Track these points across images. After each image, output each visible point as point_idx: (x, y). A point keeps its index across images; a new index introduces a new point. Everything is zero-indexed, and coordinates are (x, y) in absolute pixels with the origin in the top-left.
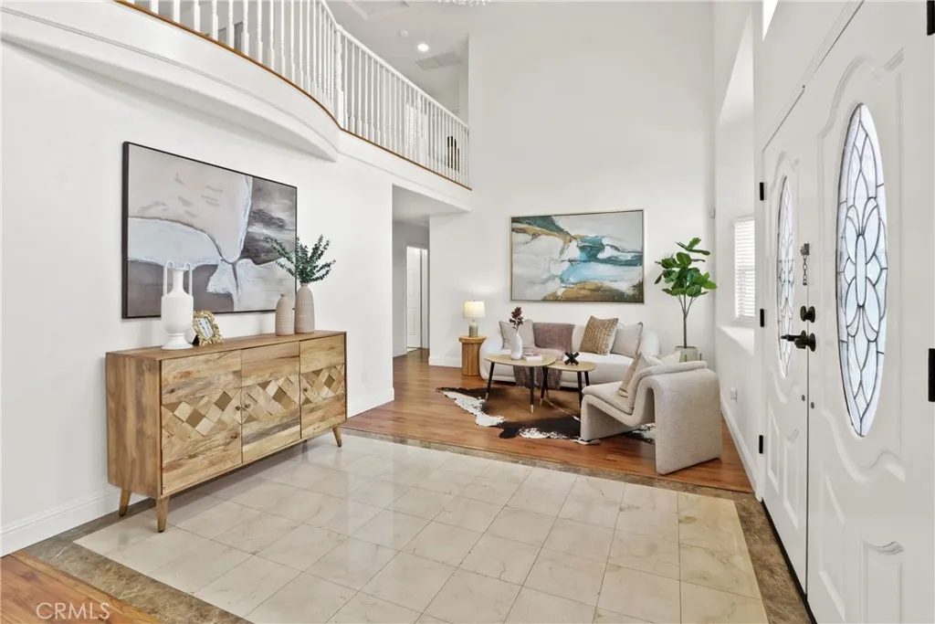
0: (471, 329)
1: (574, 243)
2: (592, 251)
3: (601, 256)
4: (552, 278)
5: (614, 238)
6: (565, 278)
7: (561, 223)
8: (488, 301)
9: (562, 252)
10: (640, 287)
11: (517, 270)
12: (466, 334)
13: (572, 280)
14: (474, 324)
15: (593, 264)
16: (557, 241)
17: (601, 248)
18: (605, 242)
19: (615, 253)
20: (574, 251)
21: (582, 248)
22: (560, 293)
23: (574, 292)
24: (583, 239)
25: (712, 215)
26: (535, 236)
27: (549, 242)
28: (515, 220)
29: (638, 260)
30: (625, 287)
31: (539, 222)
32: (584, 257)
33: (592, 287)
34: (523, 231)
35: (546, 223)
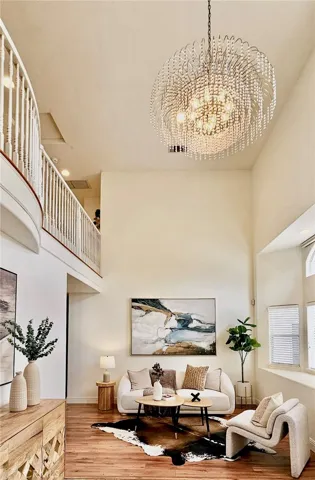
0: (105, 376)
1: (174, 317)
2: (185, 322)
3: (190, 326)
4: (160, 340)
5: (199, 314)
6: (168, 340)
7: (165, 304)
8: (116, 356)
9: (166, 323)
10: (214, 345)
11: (135, 334)
12: (100, 381)
13: (172, 341)
14: (107, 373)
15: (186, 331)
16: (162, 316)
17: (190, 321)
18: (193, 317)
19: (200, 324)
20: (173, 323)
21: (179, 321)
22: (164, 349)
23: (173, 349)
24: (179, 315)
25: (253, 303)
26: (148, 311)
27: (157, 316)
28: (134, 300)
29: (212, 329)
30: (205, 345)
31: (150, 302)
32: (180, 326)
33: (186, 345)
34: (139, 308)
35: (155, 304)
